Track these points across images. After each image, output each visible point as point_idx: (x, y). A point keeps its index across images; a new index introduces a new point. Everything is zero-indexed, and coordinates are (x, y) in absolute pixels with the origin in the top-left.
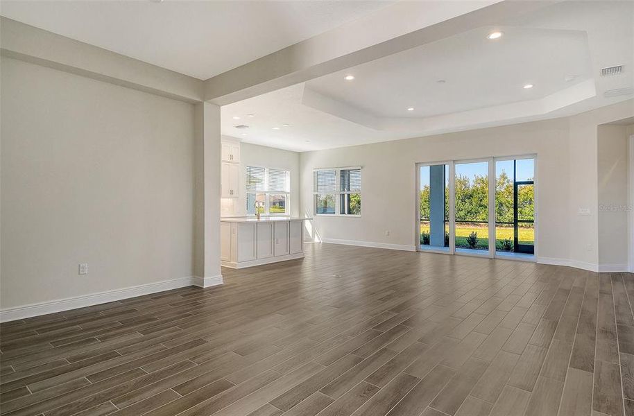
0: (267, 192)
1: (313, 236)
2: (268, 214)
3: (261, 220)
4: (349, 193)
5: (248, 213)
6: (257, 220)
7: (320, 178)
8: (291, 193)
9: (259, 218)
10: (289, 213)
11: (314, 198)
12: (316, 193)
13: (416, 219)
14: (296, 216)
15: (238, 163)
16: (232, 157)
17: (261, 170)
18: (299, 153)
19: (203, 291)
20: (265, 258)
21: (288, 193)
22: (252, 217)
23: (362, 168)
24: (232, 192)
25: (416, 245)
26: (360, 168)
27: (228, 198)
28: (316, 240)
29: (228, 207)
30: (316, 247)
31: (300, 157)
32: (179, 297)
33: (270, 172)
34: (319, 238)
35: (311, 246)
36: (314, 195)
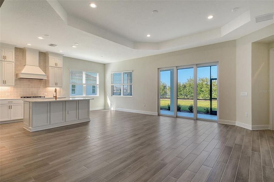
0: (84, 84)
1: (111, 107)
3: (58, 100)
6: (55, 100)
7: (114, 77)
8: (100, 85)
9: (56, 99)
10: (98, 95)
11: (111, 87)
12: (112, 85)
13: (158, 98)
15: (61, 68)
16: (56, 64)
17: (80, 72)
18: (104, 64)
21: (98, 85)
24: (56, 84)
25: (158, 112)
26: (132, 71)
28: (112, 109)
30: (112, 112)
31: (104, 66)
33: (87, 74)
34: (113, 108)
35: (110, 112)
36: (112, 86)
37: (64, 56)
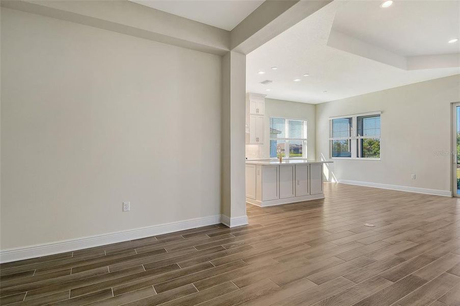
0: (287, 139)
1: (330, 178)
2: (287, 157)
3: (282, 162)
4: (362, 137)
5: (271, 157)
6: (279, 163)
7: (335, 125)
8: (308, 139)
9: (281, 161)
10: (306, 157)
11: (330, 143)
12: (332, 139)
13: (452, 163)
14: (312, 160)
15: (263, 115)
16: (258, 111)
17: (282, 121)
18: (315, 105)
19: (229, 232)
20: (287, 198)
21: (305, 140)
22: (275, 160)
23: (382, 113)
24: (257, 140)
25: (452, 190)
26: (379, 113)
27: (255, 144)
28: (333, 181)
29: (253, 152)
30: (333, 188)
31: (316, 109)
32: (207, 237)
33: (290, 123)
34: (334, 179)
35: (328, 185)
36: (330, 141)
37: (266, 97)
